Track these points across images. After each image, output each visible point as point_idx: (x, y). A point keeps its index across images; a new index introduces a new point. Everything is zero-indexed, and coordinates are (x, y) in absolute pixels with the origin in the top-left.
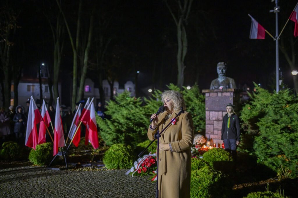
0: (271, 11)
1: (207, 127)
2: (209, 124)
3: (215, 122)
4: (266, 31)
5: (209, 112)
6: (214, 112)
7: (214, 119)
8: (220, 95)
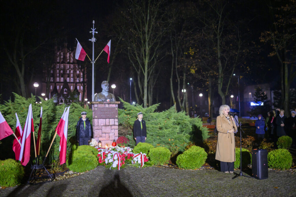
0: (90, 40)
1: (96, 132)
2: (97, 129)
3: (103, 127)
4: (87, 54)
5: (97, 119)
6: (102, 120)
7: (102, 125)
8: (107, 106)
